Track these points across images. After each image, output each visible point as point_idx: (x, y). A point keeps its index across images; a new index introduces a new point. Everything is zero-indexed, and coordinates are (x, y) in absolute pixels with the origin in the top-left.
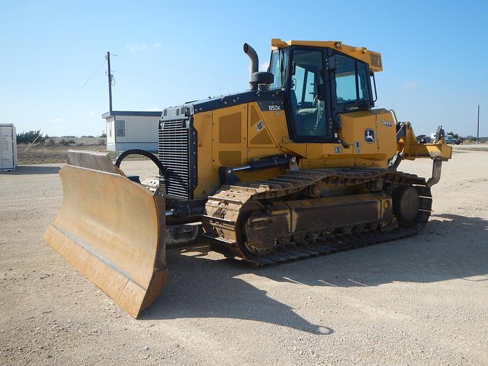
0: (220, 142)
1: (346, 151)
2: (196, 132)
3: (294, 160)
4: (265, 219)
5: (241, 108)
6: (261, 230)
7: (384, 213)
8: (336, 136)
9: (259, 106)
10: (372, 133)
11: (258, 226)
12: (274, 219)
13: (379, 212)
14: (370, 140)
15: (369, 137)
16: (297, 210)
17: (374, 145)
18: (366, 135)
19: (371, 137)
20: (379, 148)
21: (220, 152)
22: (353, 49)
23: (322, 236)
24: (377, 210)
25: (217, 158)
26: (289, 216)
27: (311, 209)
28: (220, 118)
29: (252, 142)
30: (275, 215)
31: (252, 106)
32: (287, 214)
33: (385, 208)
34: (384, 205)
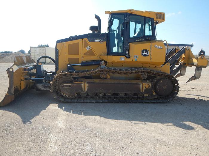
0: (69, 54)
1: (127, 60)
2: (58, 50)
3: (103, 62)
4: (70, 84)
5: (79, 41)
6: (68, 89)
7: (145, 90)
8: (127, 52)
9: (88, 40)
10: (147, 51)
11: (66, 87)
12: (75, 85)
13: (141, 89)
14: (145, 55)
15: (144, 53)
16: (88, 83)
17: (148, 57)
18: (143, 52)
19: (146, 54)
20: (151, 59)
21: (69, 58)
22: (142, 12)
23: (106, 95)
24: (140, 88)
25: (67, 60)
26: (83, 85)
27: (98, 83)
28: (69, 45)
29: (84, 54)
30: (76, 83)
31: (85, 40)
32: (82, 84)
33: (145, 88)
34: (145, 86)
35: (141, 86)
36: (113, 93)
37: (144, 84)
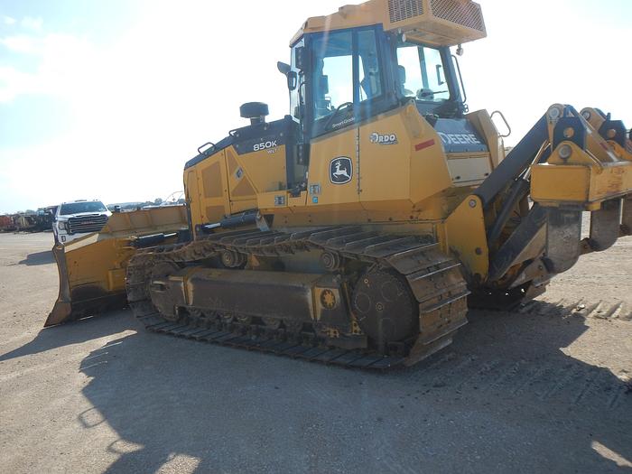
0: (206, 197)
3: (259, 215)
5: (218, 157)
7: (324, 312)
14: (342, 178)
15: (339, 172)
16: (193, 281)
17: (350, 186)
19: (344, 173)
30: (172, 281)
32: (180, 282)
33: (324, 303)
34: (322, 298)
35: (309, 296)
36: (254, 317)
37: (319, 291)
